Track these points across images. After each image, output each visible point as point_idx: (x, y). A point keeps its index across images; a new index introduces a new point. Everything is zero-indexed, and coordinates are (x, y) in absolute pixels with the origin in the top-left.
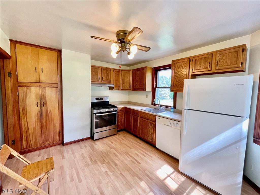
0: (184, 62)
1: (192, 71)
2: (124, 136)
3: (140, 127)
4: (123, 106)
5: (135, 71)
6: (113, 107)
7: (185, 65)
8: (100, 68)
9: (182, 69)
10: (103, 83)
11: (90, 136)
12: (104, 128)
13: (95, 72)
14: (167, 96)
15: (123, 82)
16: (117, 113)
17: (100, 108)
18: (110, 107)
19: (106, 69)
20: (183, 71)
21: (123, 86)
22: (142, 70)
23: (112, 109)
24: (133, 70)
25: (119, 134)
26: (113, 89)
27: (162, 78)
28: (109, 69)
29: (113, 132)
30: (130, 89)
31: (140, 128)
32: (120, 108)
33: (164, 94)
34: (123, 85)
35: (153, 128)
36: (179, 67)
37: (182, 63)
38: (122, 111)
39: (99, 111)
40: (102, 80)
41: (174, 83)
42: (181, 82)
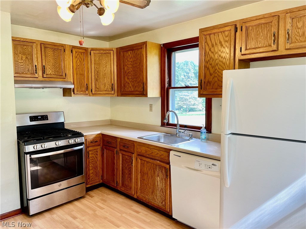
0: (224, 32)
1: (241, 51)
2: (102, 200)
3: (137, 176)
4: (99, 132)
5: (121, 51)
6: (73, 135)
7: (227, 39)
8: (37, 44)
9: (220, 47)
10: (47, 79)
11: (19, 207)
12: (56, 186)
13: (24, 54)
14: (197, 104)
15: (96, 77)
16: (84, 150)
17: (41, 139)
18: (67, 135)
19: (53, 47)
20: (222, 52)
21: (96, 87)
22: (138, 49)
23: (72, 141)
24: (117, 48)
25: (92, 197)
26: (72, 93)
27: (187, 64)
28: (60, 48)
29: (76, 192)
30: (113, 92)
31: (137, 179)
32: (92, 137)
33: (191, 100)
34: (95, 85)
35: (165, 177)
36: (214, 44)
37: (220, 34)
38: (96, 143)
39: (39, 147)
40: (44, 72)
41: (205, 77)
42: (218, 75)
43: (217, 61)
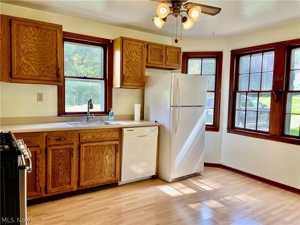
0: (138, 45)
1: (147, 61)
7: (140, 51)
9: (135, 54)
36: (132, 51)
41: (126, 73)
42: (135, 73)
43: (134, 63)
